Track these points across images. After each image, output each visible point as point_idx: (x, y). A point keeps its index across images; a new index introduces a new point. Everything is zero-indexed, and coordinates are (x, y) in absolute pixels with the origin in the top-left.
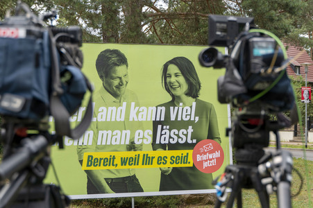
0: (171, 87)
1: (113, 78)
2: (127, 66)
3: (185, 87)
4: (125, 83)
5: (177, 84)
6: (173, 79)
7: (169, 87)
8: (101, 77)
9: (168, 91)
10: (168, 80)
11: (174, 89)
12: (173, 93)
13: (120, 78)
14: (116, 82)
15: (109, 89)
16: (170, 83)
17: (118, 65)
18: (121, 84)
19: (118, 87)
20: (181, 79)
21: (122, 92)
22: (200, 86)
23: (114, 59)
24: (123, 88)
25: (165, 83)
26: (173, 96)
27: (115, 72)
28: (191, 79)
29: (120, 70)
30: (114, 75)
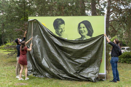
0: (81, 32)
1: (59, 29)
2: (65, 24)
3: (87, 32)
4: (63, 31)
5: (84, 31)
6: (82, 29)
7: (80, 32)
8: (55, 29)
9: (80, 33)
10: (80, 29)
11: (82, 33)
12: (82, 34)
13: (62, 29)
14: (60, 31)
15: (57, 33)
16: (81, 30)
17: (61, 24)
18: (62, 31)
19: (61, 32)
20: (86, 29)
21: (62, 34)
22: (93, 32)
23: (60, 22)
24: (63, 33)
25: (79, 31)
26: (82, 36)
27: (60, 27)
28: (90, 29)
29: (62, 26)
30: (59, 28)
